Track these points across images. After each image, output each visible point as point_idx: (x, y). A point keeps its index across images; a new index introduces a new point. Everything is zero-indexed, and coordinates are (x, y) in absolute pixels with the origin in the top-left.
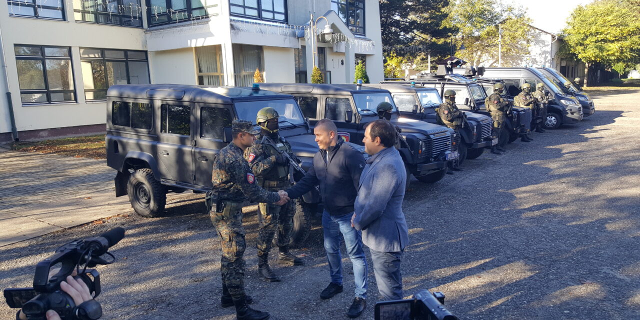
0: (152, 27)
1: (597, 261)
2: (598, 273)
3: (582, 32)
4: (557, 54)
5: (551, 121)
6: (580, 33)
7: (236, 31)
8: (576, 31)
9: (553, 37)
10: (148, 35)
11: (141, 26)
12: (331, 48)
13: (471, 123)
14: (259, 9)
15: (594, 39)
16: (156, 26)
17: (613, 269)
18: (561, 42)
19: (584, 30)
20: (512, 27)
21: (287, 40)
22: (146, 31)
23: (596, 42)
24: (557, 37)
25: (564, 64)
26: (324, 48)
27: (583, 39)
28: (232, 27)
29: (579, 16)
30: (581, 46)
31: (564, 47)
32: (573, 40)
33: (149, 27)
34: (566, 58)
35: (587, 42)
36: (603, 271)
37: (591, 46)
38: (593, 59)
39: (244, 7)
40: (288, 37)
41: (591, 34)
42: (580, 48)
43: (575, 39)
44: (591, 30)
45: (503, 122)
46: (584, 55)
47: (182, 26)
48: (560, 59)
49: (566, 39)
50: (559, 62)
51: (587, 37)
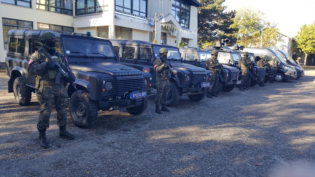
0: (77, 15)
1: (272, 152)
2: (270, 159)
3: (305, 37)
4: (291, 48)
5: (278, 78)
6: (304, 38)
7: (117, 19)
8: (302, 37)
9: (290, 39)
10: (75, 19)
11: (72, 15)
12: (170, 34)
13: (225, 71)
14: (132, 10)
15: (311, 41)
16: (79, 15)
17: (281, 157)
18: (294, 42)
19: (306, 37)
20: (268, 32)
21: (146, 27)
22: (74, 17)
23: (312, 43)
24: (291, 39)
25: (294, 54)
26: (166, 33)
27: (305, 41)
28: (115, 17)
29: (304, 29)
30: (304, 44)
31: (295, 45)
32: (299, 41)
33: (76, 15)
34: (296, 51)
35: (307, 43)
36: (273, 158)
37: (309, 45)
38: (310, 52)
39: (123, 7)
40: (146, 25)
41: (310, 39)
42: (303, 46)
43: (301, 41)
44: (310, 37)
45: (247, 73)
46: (305, 49)
47: (91, 15)
48: (292, 51)
49: (296, 41)
50: (292, 52)
51: (307, 40)
